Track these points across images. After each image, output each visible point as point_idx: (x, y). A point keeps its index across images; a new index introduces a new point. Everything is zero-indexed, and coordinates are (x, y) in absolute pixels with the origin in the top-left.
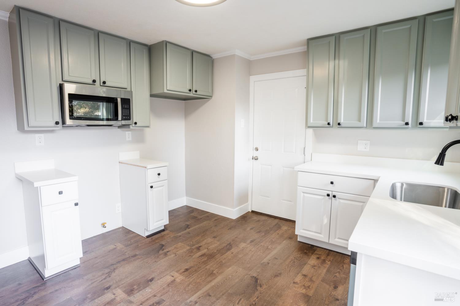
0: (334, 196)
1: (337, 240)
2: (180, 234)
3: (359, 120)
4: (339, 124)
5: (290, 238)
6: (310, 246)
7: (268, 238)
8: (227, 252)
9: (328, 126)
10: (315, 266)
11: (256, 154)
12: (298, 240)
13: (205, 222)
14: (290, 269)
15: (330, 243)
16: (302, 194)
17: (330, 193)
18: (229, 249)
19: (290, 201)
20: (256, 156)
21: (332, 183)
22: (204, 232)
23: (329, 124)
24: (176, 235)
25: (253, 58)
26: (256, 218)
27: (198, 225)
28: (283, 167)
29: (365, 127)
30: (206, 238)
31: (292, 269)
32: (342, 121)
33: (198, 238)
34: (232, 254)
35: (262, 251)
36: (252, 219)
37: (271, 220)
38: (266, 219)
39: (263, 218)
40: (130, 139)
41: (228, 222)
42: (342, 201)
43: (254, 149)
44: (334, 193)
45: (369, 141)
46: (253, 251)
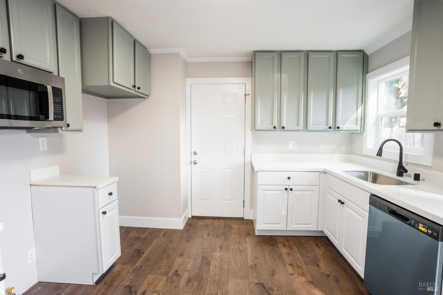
0: (291, 189)
1: (293, 226)
2: (138, 264)
3: (298, 125)
4: (283, 128)
5: (249, 235)
6: (269, 237)
7: (232, 241)
8: (210, 267)
9: (274, 129)
10: (289, 254)
11: (194, 158)
12: (256, 234)
13: (155, 240)
14: (276, 264)
15: (288, 230)
16: (262, 191)
17: (287, 187)
18: (209, 264)
19: (232, 200)
20: (195, 160)
21: (289, 178)
22: (164, 252)
23: (275, 127)
24: (135, 267)
25: (190, 60)
26: (201, 223)
27: (149, 246)
28: (224, 169)
29: (302, 131)
30: (173, 259)
31: (277, 262)
32: (285, 126)
33: (165, 261)
34: (216, 268)
35: (239, 255)
36: (199, 225)
37: (216, 222)
38: (211, 221)
39: (209, 222)
40: (46, 149)
41: (179, 234)
42: (296, 192)
43: (192, 153)
44: (290, 187)
45: (296, 142)
46: (232, 258)
